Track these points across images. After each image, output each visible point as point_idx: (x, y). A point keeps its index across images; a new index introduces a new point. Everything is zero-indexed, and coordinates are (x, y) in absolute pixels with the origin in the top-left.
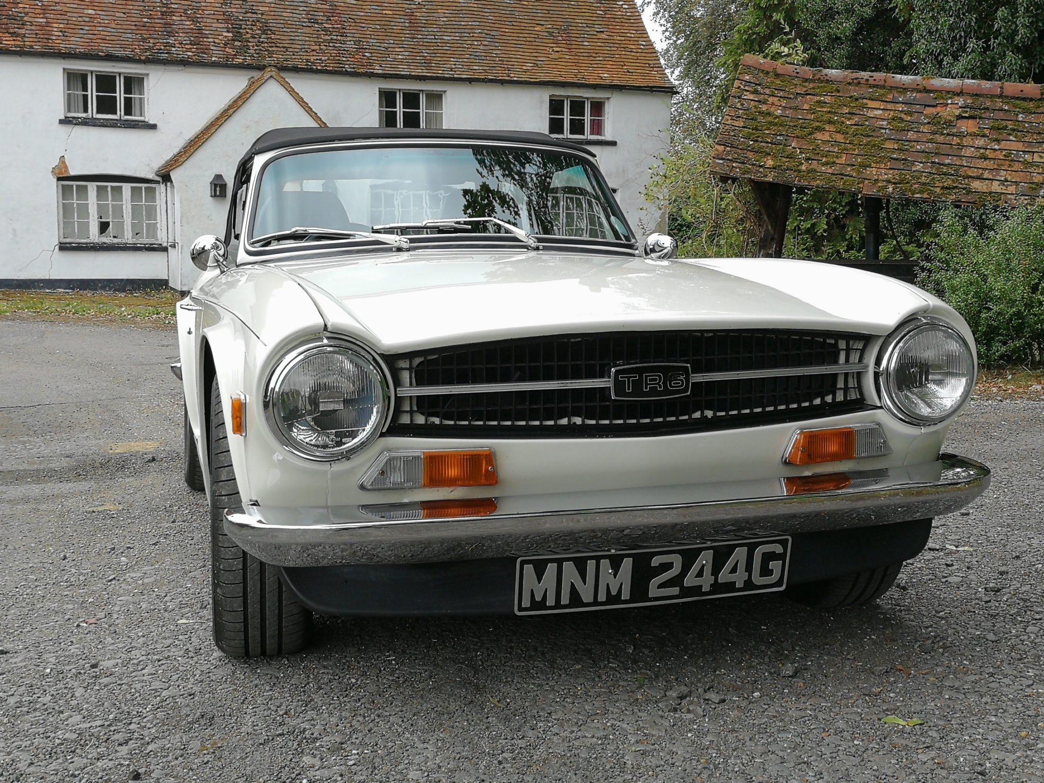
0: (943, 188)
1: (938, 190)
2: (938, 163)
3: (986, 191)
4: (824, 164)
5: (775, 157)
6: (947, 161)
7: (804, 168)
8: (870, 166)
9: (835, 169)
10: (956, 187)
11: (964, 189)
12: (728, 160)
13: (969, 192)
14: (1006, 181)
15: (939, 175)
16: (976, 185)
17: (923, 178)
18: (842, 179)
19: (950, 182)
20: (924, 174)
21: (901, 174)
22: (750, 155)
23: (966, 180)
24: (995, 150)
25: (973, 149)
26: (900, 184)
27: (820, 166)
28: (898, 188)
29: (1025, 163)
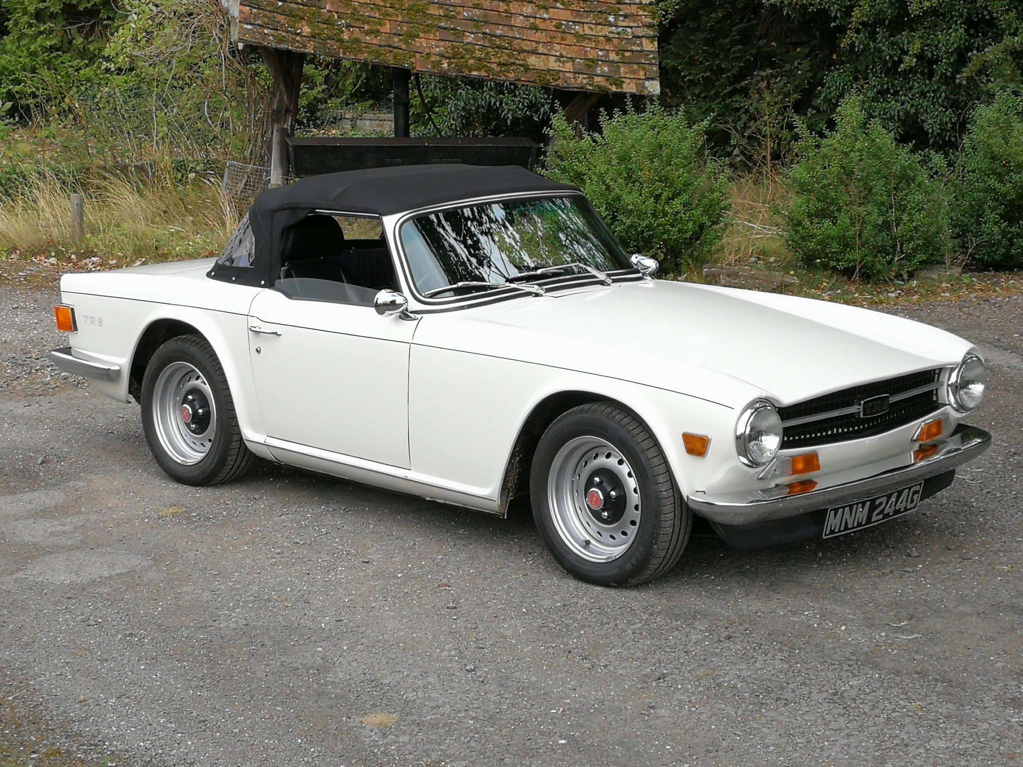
0: (499, 64)
1: (494, 66)
2: (490, 35)
3: (543, 68)
4: (367, 33)
5: (310, 23)
6: (499, 32)
7: (346, 37)
8: (418, 36)
9: (381, 40)
10: (514, 63)
11: (521, 65)
12: (258, 25)
13: (527, 69)
14: (563, 57)
15: (493, 48)
16: (532, 60)
17: (477, 52)
18: (392, 52)
19: (506, 58)
20: (477, 47)
21: (453, 47)
22: (282, 19)
23: (522, 55)
24: (544, 19)
25: (521, 17)
26: (454, 58)
27: (363, 35)
28: (452, 63)
29: (576, 35)
